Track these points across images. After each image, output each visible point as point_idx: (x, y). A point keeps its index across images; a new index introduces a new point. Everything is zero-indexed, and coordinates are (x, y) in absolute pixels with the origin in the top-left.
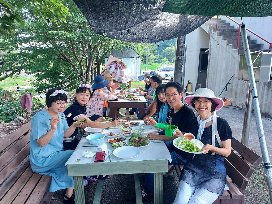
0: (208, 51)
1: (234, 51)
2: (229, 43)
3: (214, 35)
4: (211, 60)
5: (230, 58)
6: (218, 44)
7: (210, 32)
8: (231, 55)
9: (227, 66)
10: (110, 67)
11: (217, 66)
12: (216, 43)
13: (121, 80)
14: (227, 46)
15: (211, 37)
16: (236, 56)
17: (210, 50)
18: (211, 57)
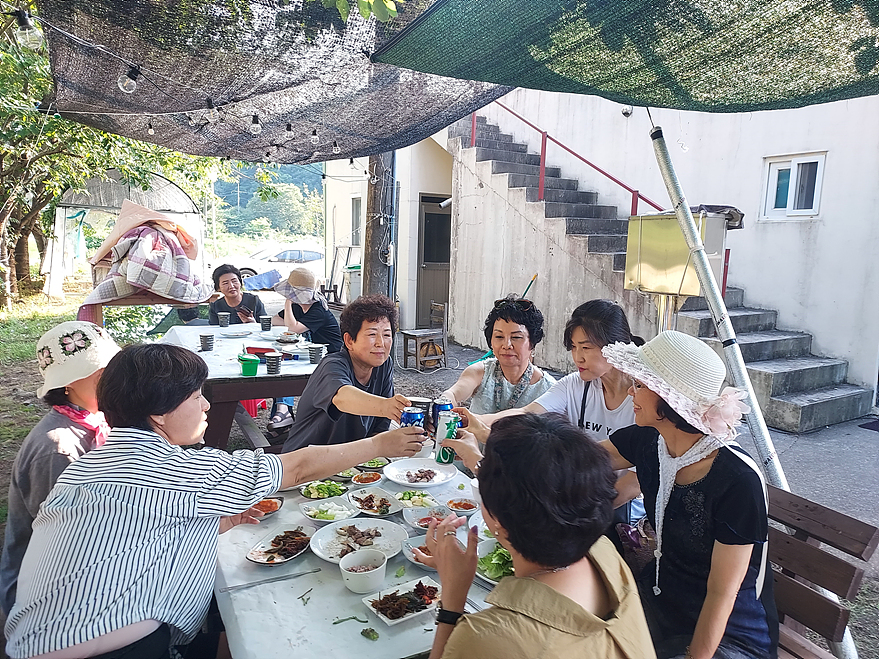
0: (450, 204)
1: (533, 207)
2: (513, 184)
3: (465, 157)
4: (460, 231)
5: (520, 227)
6: (481, 186)
7: (452, 145)
8: (523, 219)
9: (513, 251)
10: (133, 243)
11: (482, 249)
12: (475, 182)
13: (181, 293)
14: (511, 194)
15: (455, 163)
16: (539, 221)
17: (457, 200)
18: (460, 221)
